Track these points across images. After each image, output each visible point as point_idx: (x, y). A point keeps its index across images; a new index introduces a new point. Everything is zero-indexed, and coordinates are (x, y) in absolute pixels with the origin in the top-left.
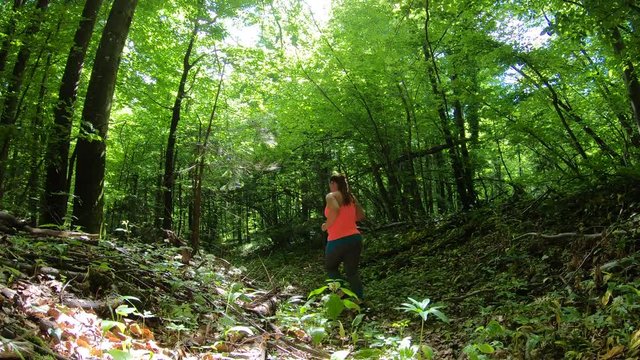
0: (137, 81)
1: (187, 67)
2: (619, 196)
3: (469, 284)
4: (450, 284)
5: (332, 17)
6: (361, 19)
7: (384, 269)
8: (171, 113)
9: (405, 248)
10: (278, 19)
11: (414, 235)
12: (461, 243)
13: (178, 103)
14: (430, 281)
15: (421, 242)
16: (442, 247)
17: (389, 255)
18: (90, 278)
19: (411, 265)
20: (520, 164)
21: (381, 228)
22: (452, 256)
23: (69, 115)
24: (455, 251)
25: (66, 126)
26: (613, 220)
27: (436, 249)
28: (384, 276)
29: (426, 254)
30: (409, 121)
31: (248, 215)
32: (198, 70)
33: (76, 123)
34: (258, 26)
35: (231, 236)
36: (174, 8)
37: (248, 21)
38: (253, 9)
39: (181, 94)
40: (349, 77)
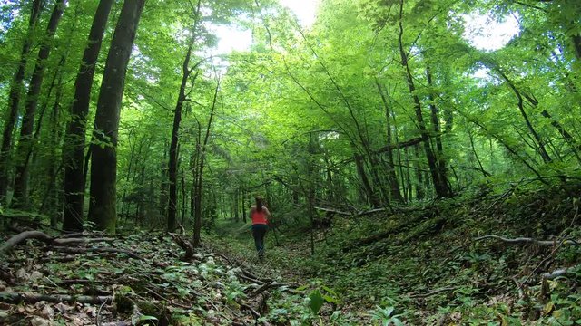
1: (187, 73)
2: (575, 200)
3: (436, 277)
4: (421, 275)
7: (364, 255)
8: (173, 115)
9: (383, 236)
10: (267, 26)
11: (392, 223)
12: (433, 235)
13: (179, 106)
14: (403, 271)
15: (398, 231)
16: (416, 237)
17: (369, 242)
18: (116, 301)
19: (387, 254)
21: (363, 214)
22: (425, 248)
23: (83, 126)
24: (426, 243)
25: (80, 135)
26: (568, 224)
27: (410, 240)
28: (364, 263)
29: (401, 243)
30: (387, 115)
31: (244, 198)
32: (196, 75)
33: (89, 132)
34: (250, 31)
35: (229, 214)
36: (172, 18)
37: (240, 27)
38: (244, 16)
39: (182, 97)
40: (332, 81)
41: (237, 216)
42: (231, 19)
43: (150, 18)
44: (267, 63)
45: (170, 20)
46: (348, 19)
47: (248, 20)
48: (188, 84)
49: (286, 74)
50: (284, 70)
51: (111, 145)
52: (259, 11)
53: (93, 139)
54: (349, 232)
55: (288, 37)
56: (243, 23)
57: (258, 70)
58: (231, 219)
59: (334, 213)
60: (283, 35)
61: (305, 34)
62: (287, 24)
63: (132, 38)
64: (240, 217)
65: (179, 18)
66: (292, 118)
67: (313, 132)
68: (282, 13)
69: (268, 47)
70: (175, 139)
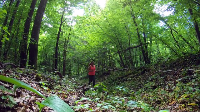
0: (47, 27)
1: (62, 22)
5: (105, 6)
6: (114, 7)
7: (120, 82)
8: (57, 36)
9: (126, 76)
10: (89, 7)
11: (130, 72)
12: (142, 74)
13: (59, 33)
15: (131, 74)
16: (137, 75)
17: (121, 78)
19: (127, 81)
20: (165, 51)
21: (120, 70)
22: (139, 78)
23: (27, 37)
25: (26, 40)
27: (135, 76)
29: (132, 77)
30: (129, 38)
31: (81, 67)
32: (65, 23)
33: (29, 39)
34: (83, 9)
35: (76, 73)
36: (57, 4)
37: (80, 8)
38: (81, 4)
39: (60, 30)
40: (110, 25)
41: (78, 73)
42: (77, 5)
43: (50, 4)
44: (89, 20)
45: (57, 5)
46: (116, 5)
47: (83, 6)
48: (62, 26)
49: (95, 23)
50: (94, 22)
51: (36, 43)
52: (86, 2)
53: (30, 42)
54: (115, 76)
55: (96, 11)
56: (81, 6)
57: (86, 22)
58: (76, 75)
59: (111, 70)
60: (94, 10)
61: (101, 10)
62: (96, 7)
63: (44, 11)
64: (80, 74)
65: (60, 4)
66: (97, 39)
67: (104, 44)
68: (94, 3)
69: (89, 15)
70: (57, 44)
